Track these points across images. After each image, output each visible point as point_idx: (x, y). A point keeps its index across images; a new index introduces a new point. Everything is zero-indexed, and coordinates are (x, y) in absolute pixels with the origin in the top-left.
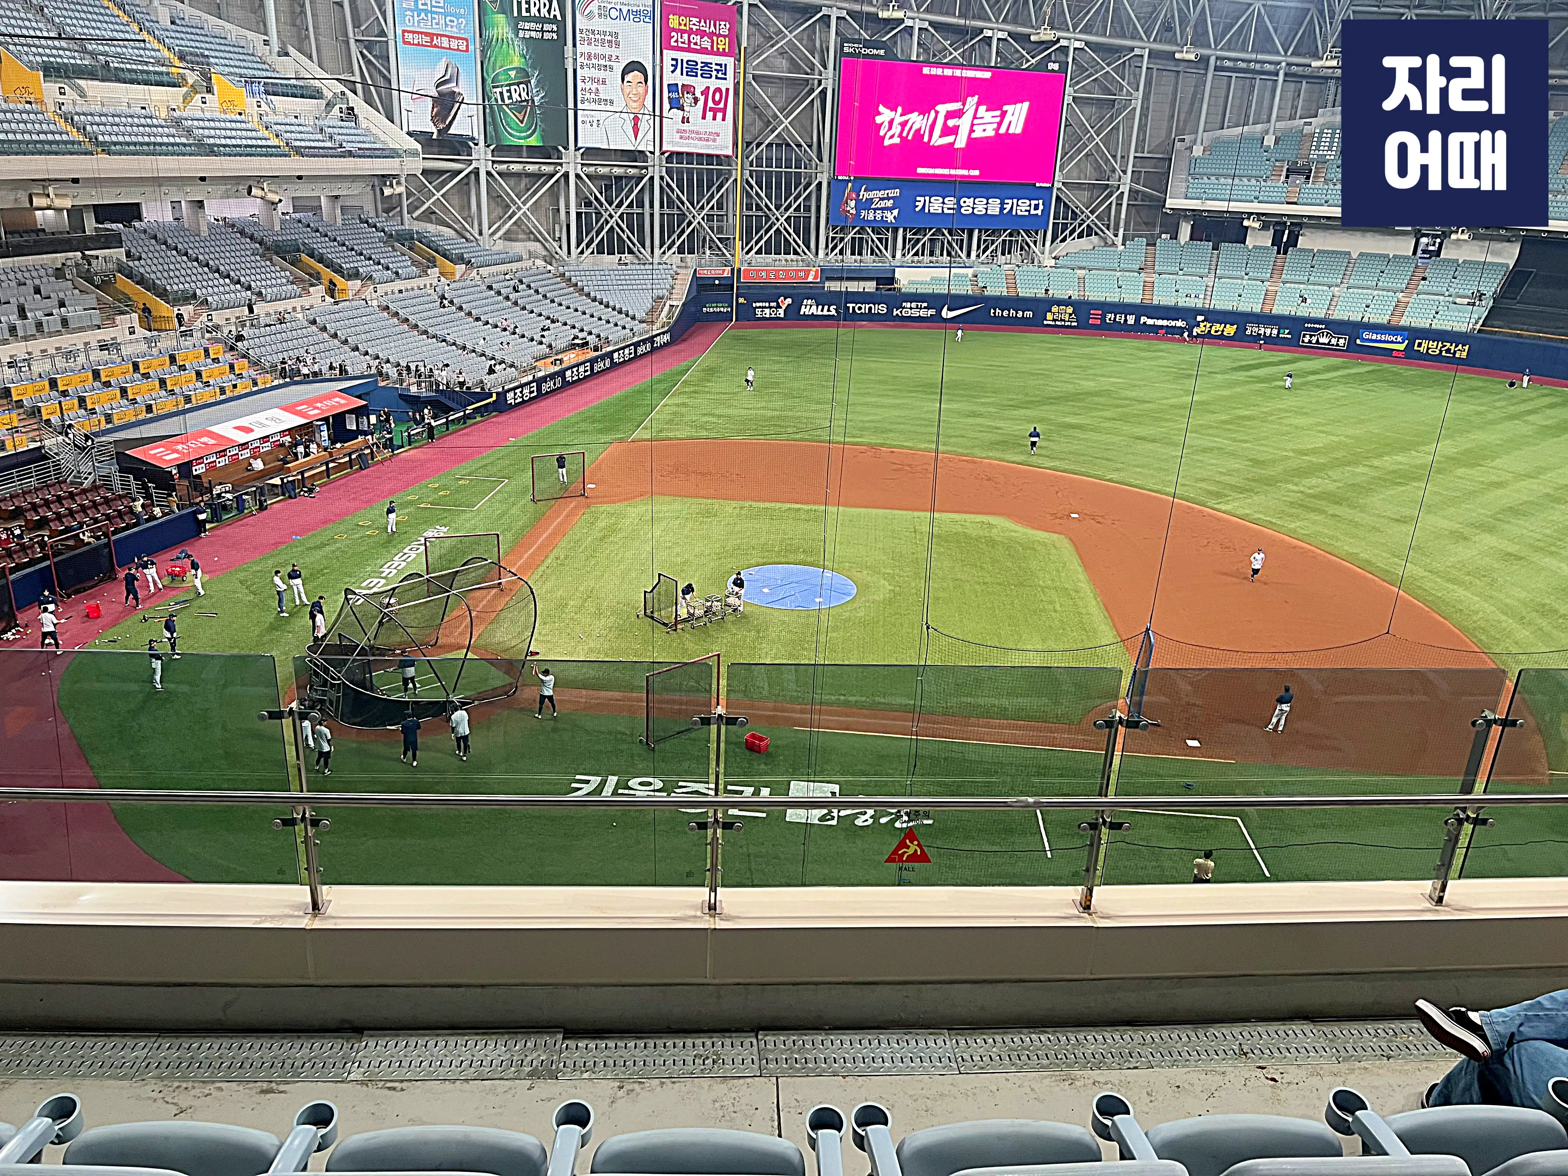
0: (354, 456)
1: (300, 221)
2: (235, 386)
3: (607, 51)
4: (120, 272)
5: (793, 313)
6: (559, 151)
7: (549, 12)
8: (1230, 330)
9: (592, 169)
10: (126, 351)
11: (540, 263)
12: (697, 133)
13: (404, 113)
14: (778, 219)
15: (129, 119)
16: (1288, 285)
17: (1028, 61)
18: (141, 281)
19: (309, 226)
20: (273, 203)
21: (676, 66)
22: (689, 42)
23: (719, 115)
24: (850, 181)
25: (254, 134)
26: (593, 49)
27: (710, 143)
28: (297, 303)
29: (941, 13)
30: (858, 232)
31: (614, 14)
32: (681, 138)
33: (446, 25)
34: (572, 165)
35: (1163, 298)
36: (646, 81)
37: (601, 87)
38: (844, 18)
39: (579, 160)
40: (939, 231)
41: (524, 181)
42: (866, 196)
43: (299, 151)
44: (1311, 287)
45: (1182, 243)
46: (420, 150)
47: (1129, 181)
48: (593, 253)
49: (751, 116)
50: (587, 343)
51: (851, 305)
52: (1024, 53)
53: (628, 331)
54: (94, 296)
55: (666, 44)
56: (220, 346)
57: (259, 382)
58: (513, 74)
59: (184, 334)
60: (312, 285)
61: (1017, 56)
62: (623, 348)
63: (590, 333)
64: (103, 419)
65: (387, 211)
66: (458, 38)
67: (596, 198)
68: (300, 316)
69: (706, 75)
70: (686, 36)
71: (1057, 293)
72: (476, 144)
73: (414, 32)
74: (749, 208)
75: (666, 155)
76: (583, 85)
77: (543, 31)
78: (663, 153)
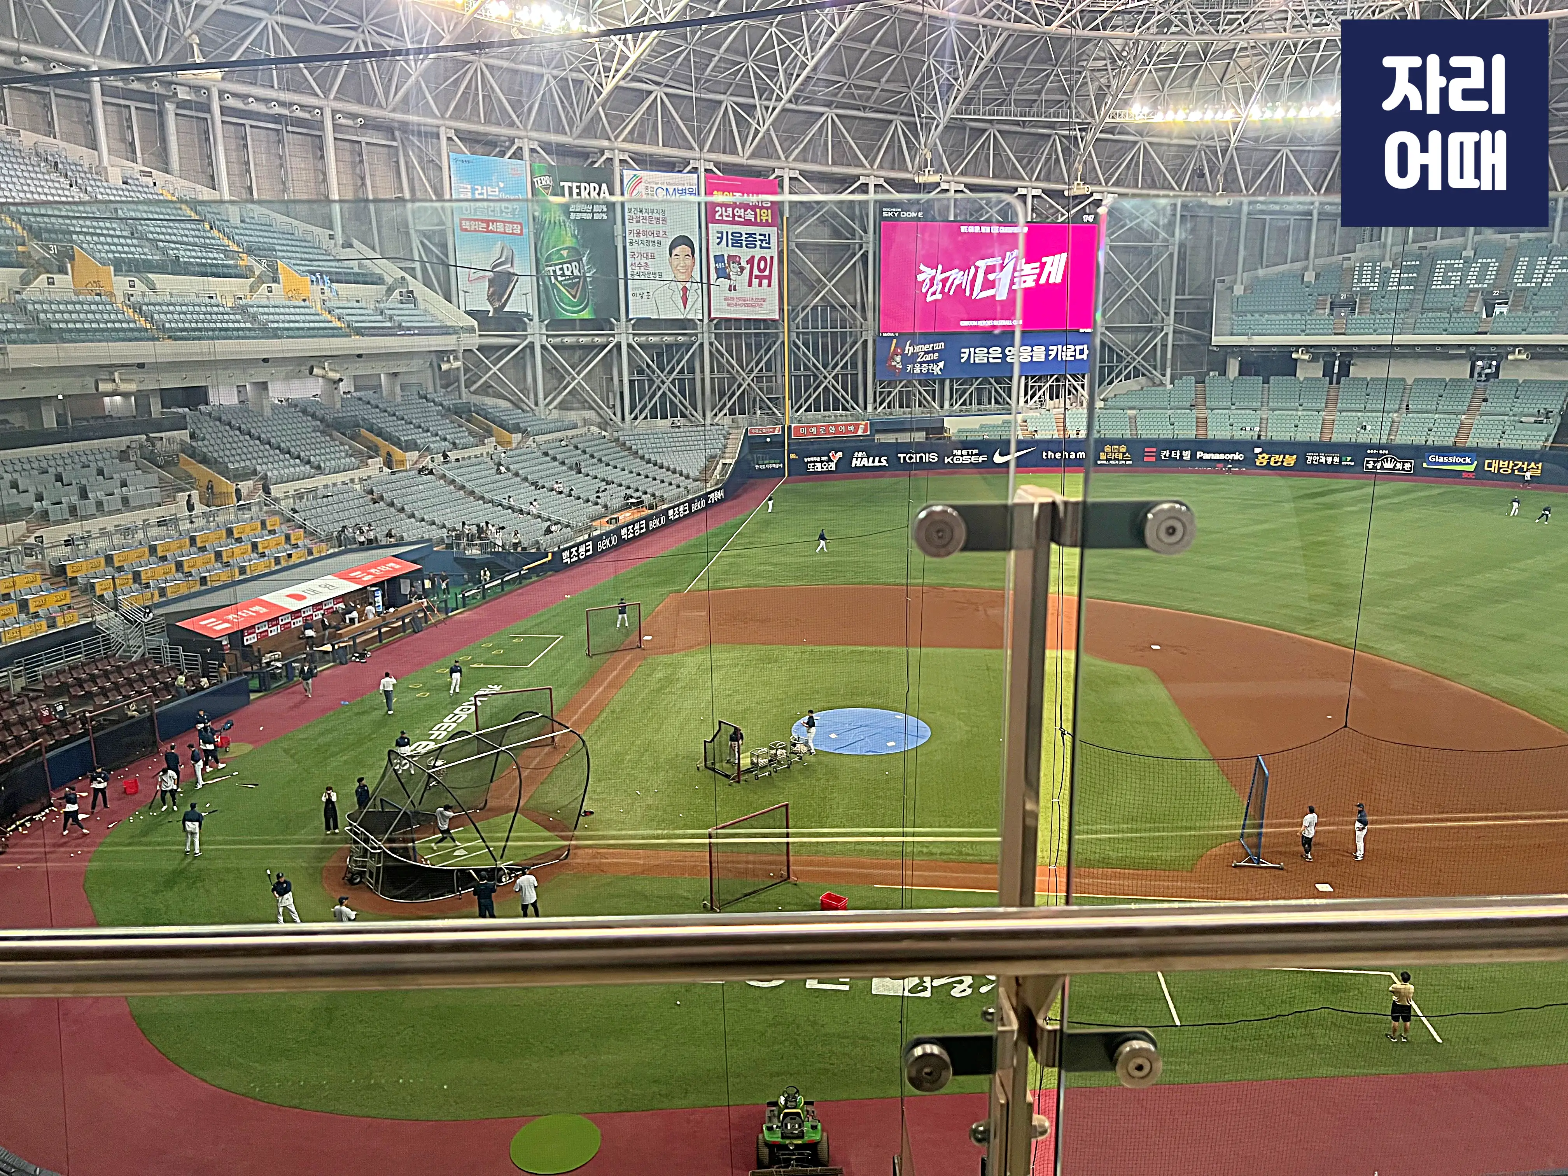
0: (407, 620)
1: (360, 399)
2: (290, 556)
3: (655, 227)
4: (183, 452)
5: (844, 467)
6: (611, 323)
7: (599, 194)
8: (1290, 460)
9: (643, 339)
10: (185, 526)
11: (595, 429)
12: (745, 299)
13: (461, 294)
14: (825, 378)
15: (197, 308)
16: (1344, 414)
17: (1063, 215)
18: (204, 460)
19: (369, 403)
20: (335, 382)
21: (721, 238)
22: (734, 215)
23: (765, 282)
24: (894, 338)
25: (317, 318)
26: (641, 227)
27: (757, 308)
28: (356, 474)
29: (975, 175)
30: (905, 386)
31: (661, 193)
32: (729, 305)
33: (502, 212)
34: (624, 335)
35: (1218, 431)
36: (693, 253)
37: (649, 262)
38: (882, 186)
39: (631, 331)
40: (986, 381)
41: (579, 353)
42: (912, 350)
43: (359, 332)
44: (1369, 414)
45: (1232, 378)
46: (476, 327)
47: (1172, 322)
48: (646, 418)
49: (797, 282)
50: (642, 502)
51: (902, 456)
52: (1059, 207)
53: (682, 489)
54: (156, 475)
55: (711, 219)
56: (277, 518)
57: (315, 551)
58: (565, 253)
59: (241, 508)
60: (371, 457)
61: (1052, 211)
62: (678, 505)
63: (645, 493)
64: (156, 593)
65: (445, 387)
66: (513, 223)
67: (648, 365)
68: (358, 487)
69: (751, 245)
70: (730, 210)
71: (1109, 434)
72: (531, 320)
73: (471, 220)
74: (797, 368)
75: (714, 322)
76: (633, 260)
77: (593, 212)
78: (711, 320)
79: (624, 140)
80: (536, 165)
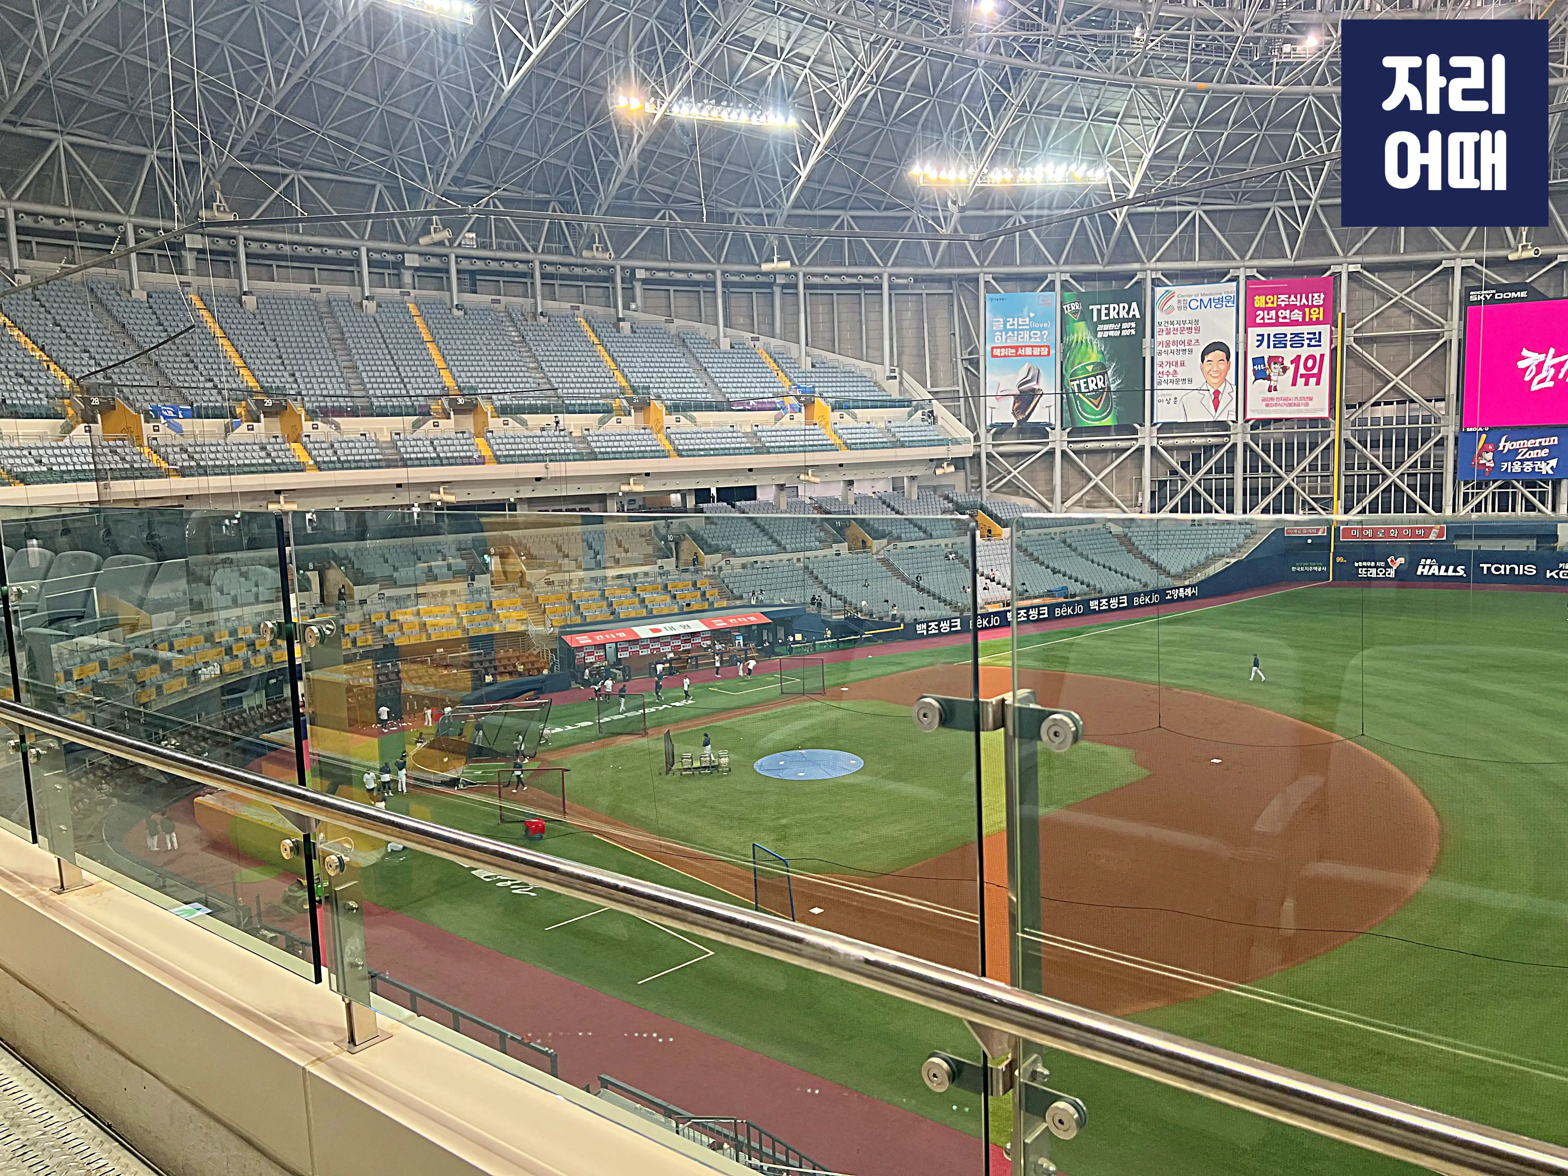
3: (1186, 337)
5: (1406, 574)
6: (1136, 428)
7: (1128, 313)
9: (1171, 441)
12: (1286, 399)
13: (989, 410)
14: (1388, 477)
15: (715, 435)
21: (1262, 341)
22: (1277, 317)
23: (1313, 381)
24: (1484, 432)
26: (1171, 338)
27: (1302, 407)
28: (809, 554)
30: (1504, 486)
31: (1194, 304)
32: (1267, 405)
33: (1030, 338)
34: (1147, 439)
36: (1228, 358)
37: (1179, 369)
38: (1473, 268)
39: (1155, 434)
41: (1098, 456)
42: (1508, 446)
51: (1486, 566)
55: (1250, 322)
58: (1090, 368)
66: (1040, 347)
69: (1297, 345)
70: (1273, 313)
73: (1000, 348)
75: (1251, 423)
76: (1160, 369)
77: (1121, 329)
78: (1247, 421)
79: (1158, 260)
80: (1066, 294)
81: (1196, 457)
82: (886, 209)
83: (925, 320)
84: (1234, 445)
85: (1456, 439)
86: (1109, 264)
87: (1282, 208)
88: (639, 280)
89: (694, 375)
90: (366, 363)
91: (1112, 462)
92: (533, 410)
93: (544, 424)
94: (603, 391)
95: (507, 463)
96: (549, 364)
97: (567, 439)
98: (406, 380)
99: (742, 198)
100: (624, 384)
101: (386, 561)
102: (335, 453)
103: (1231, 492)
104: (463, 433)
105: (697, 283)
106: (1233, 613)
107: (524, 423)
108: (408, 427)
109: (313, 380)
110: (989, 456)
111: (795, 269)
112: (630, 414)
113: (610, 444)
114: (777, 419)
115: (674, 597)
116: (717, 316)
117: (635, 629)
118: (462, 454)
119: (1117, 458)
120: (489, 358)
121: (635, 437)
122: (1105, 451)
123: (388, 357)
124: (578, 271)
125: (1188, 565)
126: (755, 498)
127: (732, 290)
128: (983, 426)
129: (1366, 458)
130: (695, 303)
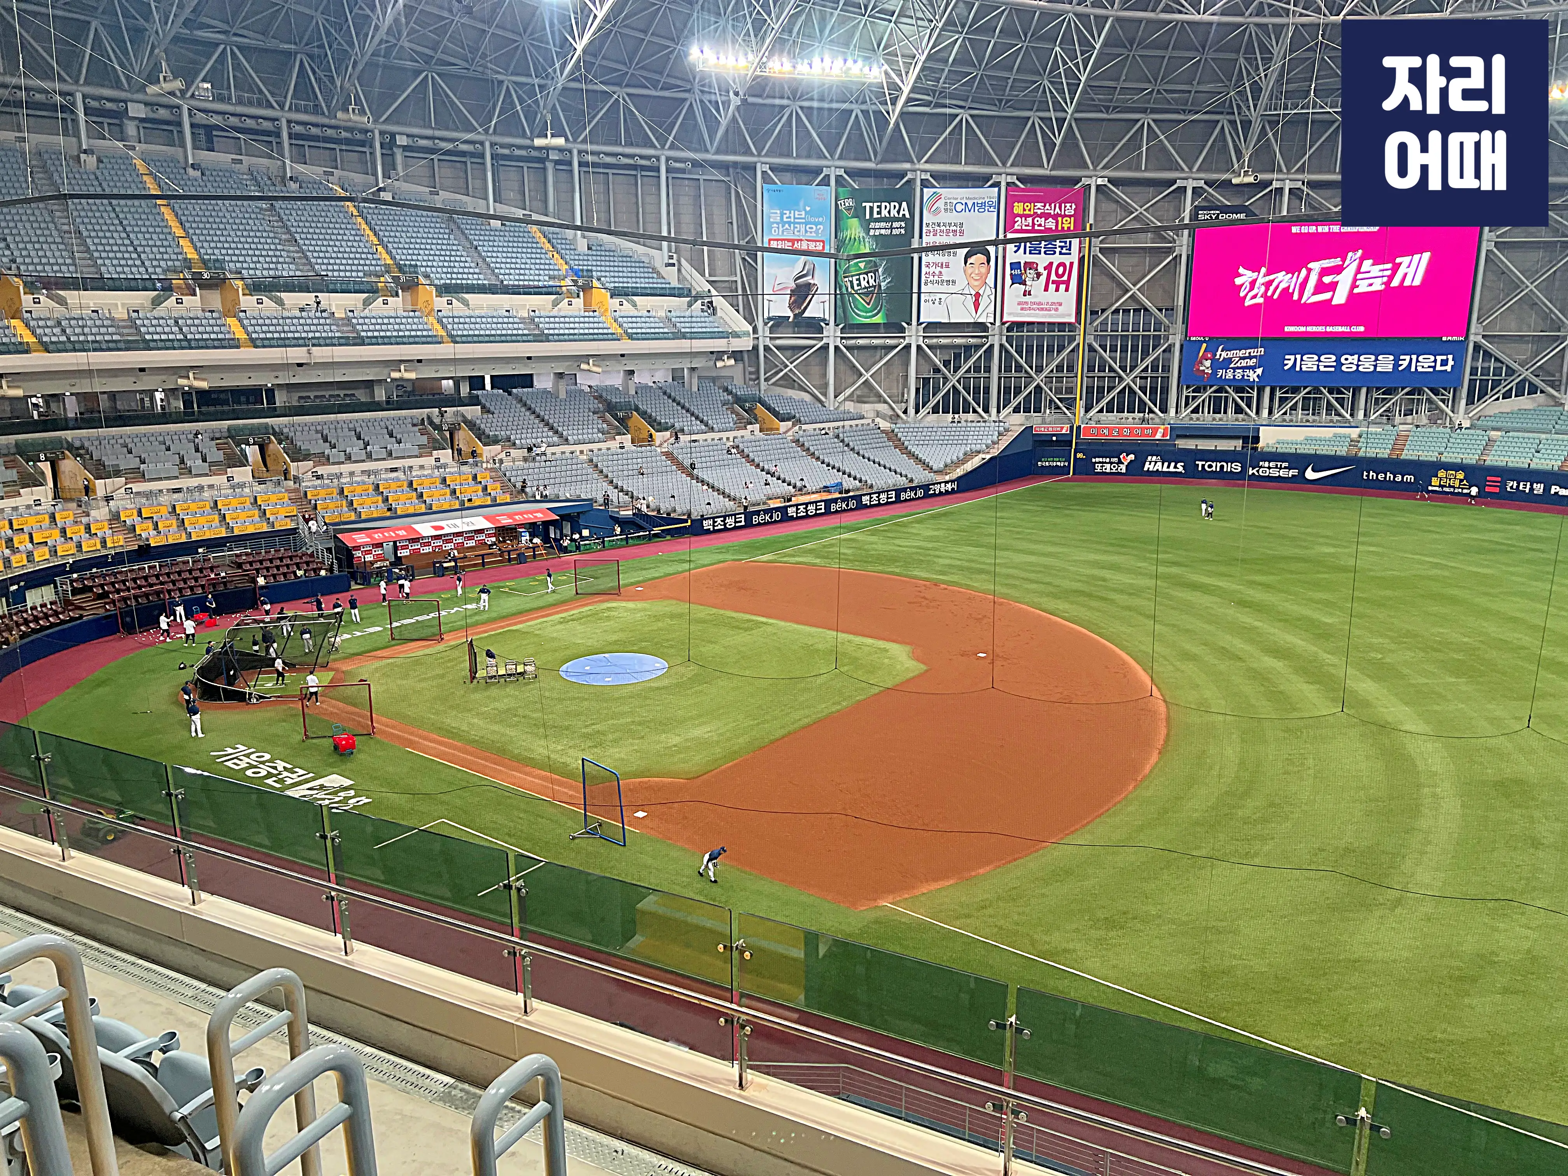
4: (463, 422)
5: (1135, 469)
6: (903, 326)
7: (898, 212)
9: (935, 340)
11: (878, 421)
12: (1040, 303)
14: (1123, 380)
20: (628, 374)
22: (1033, 224)
23: (1063, 287)
24: (1205, 341)
25: (596, 325)
27: (1052, 312)
30: (1217, 391)
31: (959, 207)
32: (1022, 309)
33: (806, 231)
34: (914, 338)
36: (988, 261)
37: (944, 270)
38: (1201, 189)
39: (921, 334)
41: (869, 353)
42: (1224, 355)
43: (632, 336)
51: (1201, 463)
56: (489, 474)
57: (498, 499)
62: (878, 493)
67: (937, 365)
70: (1030, 220)
72: (827, 324)
73: (777, 240)
75: (1007, 325)
76: (927, 270)
77: (892, 228)
78: (1003, 323)
79: (926, 162)
80: (841, 190)
81: (957, 356)
82: (662, 89)
83: (703, 207)
84: (992, 346)
85: (1182, 346)
86: (881, 162)
87: (1041, 118)
88: (400, 146)
89: (464, 253)
90: (90, 227)
91: (881, 358)
92: (291, 288)
93: (302, 304)
94: (366, 268)
95: (264, 347)
96: (303, 236)
97: (328, 321)
98: (139, 249)
99: (512, 67)
100: (389, 261)
101: (130, 452)
102: (64, 331)
103: (987, 390)
104: (212, 312)
105: (463, 154)
106: (988, 508)
107: (280, 302)
108: (148, 304)
109: (29, 246)
110: (767, 348)
111: (570, 146)
112: (397, 295)
113: (378, 327)
114: (555, 304)
115: (454, 492)
116: (486, 189)
117: (414, 526)
118: (213, 336)
119: (886, 355)
120: (235, 227)
121: (404, 320)
122: (875, 347)
123: (116, 222)
124: (330, 132)
125: (949, 461)
126: (532, 386)
127: (501, 162)
128: (760, 318)
129: (1105, 361)
130: (462, 174)
